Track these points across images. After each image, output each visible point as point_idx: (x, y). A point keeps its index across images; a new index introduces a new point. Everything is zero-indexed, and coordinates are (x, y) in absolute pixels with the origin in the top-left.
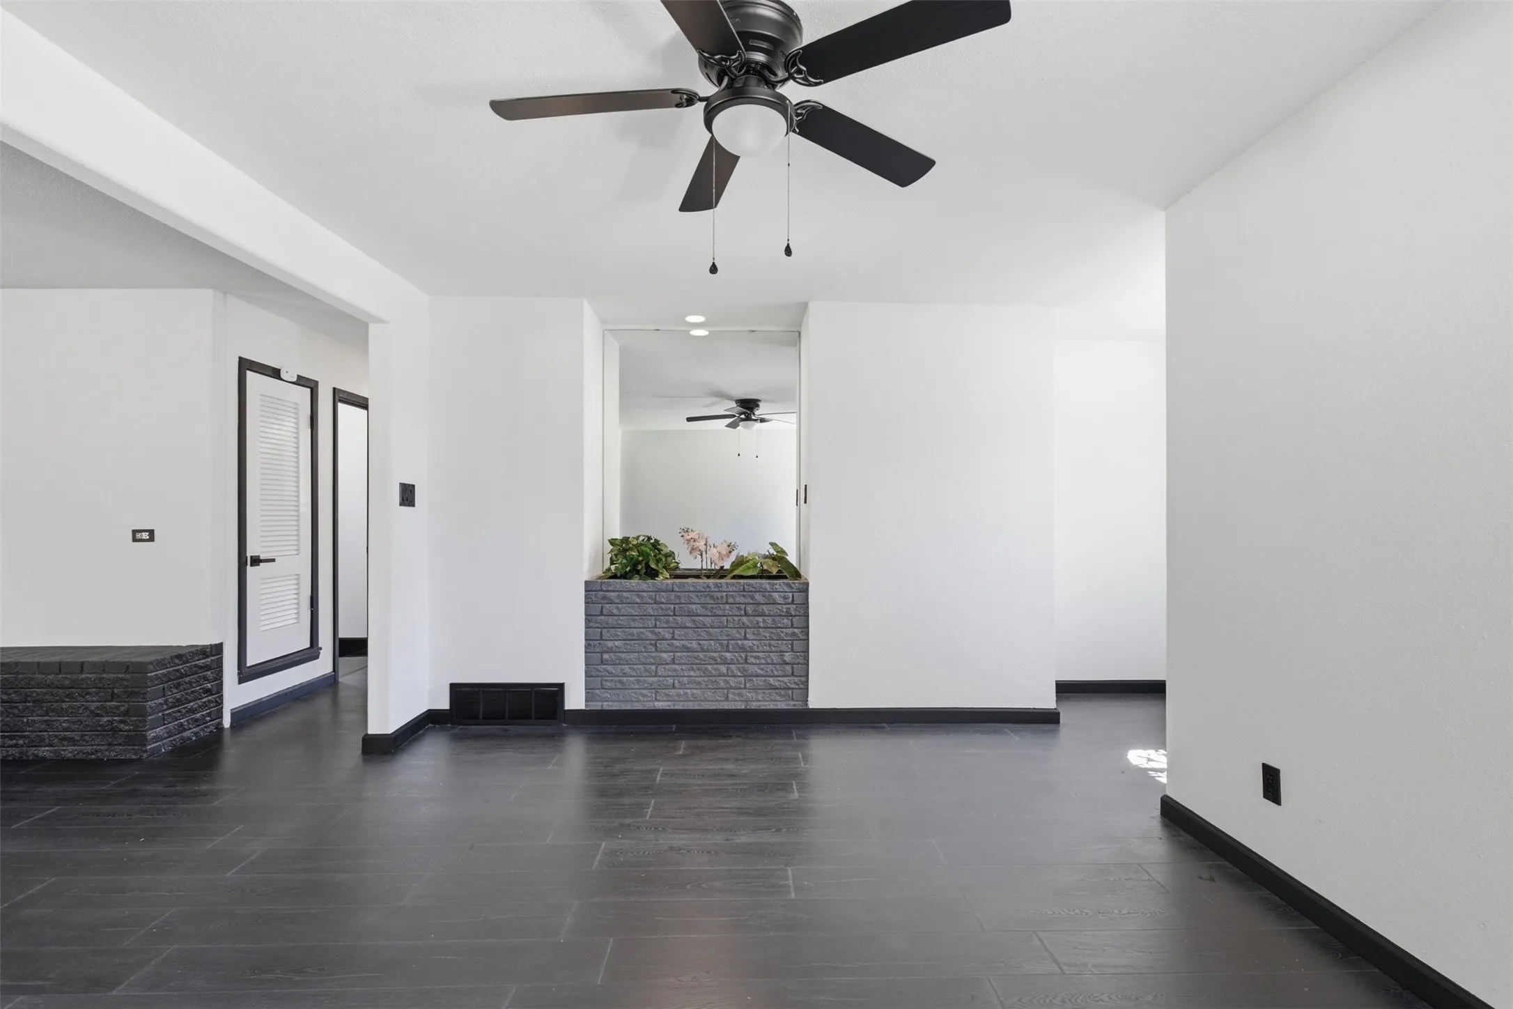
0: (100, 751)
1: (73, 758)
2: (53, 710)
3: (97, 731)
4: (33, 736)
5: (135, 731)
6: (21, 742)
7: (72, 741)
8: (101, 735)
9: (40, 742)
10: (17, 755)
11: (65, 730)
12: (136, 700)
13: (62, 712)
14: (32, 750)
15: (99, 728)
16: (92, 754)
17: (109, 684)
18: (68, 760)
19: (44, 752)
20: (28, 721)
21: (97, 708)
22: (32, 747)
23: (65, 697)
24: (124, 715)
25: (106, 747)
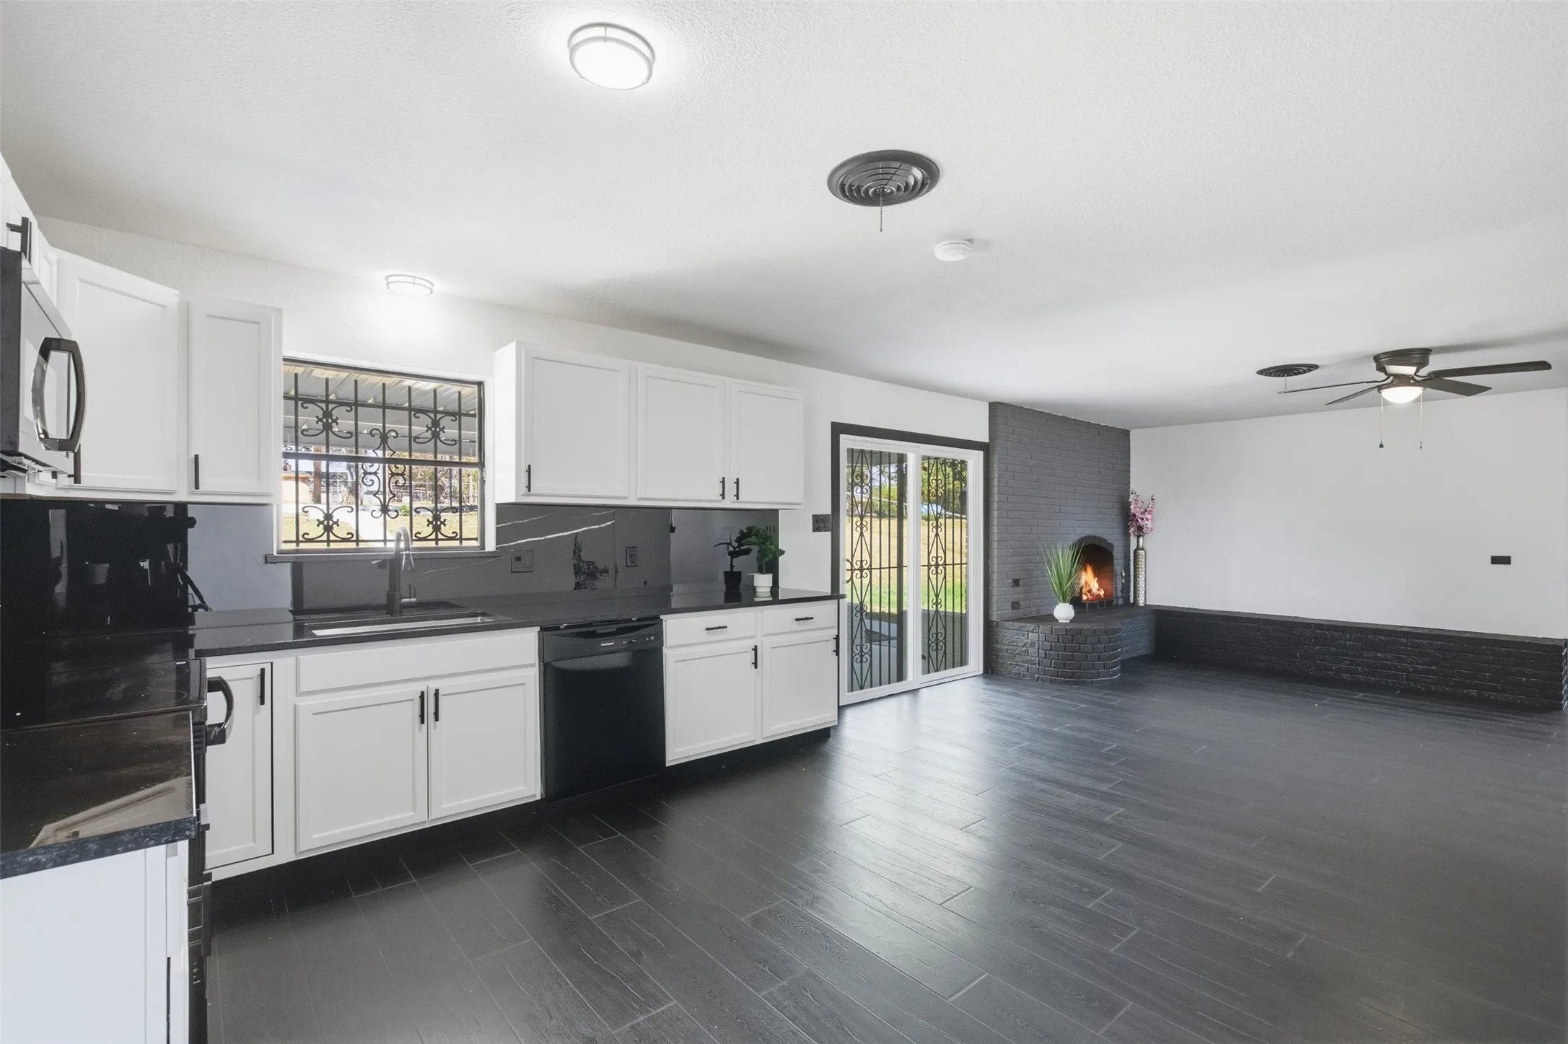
3: (1517, 686)
4: (1462, 681)
5: (1551, 690)
6: (1452, 684)
7: (1494, 689)
8: (1520, 688)
9: (1468, 686)
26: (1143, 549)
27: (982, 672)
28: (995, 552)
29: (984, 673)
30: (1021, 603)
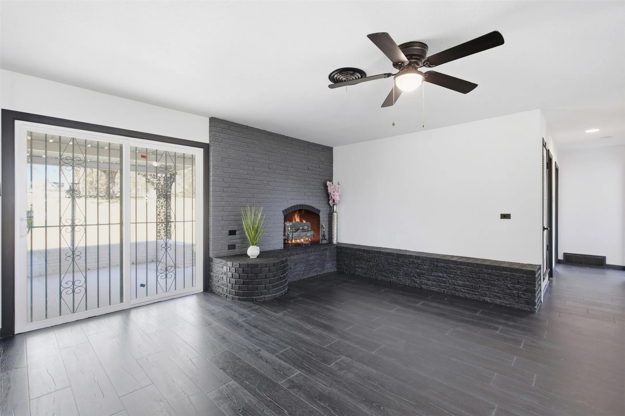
0: (513, 304)
1: (500, 304)
2: (491, 284)
3: (511, 296)
4: (482, 292)
5: (530, 299)
6: (477, 293)
7: (499, 298)
8: (513, 298)
9: (486, 295)
10: (476, 298)
11: (496, 292)
12: (529, 286)
13: (495, 285)
14: (482, 297)
15: (512, 295)
16: (509, 304)
17: (516, 278)
18: (498, 304)
19: (487, 299)
20: (480, 286)
21: (511, 286)
22: (482, 296)
23: (496, 279)
24: (524, 292)
25: (515, 303)
26: (336, 212)
27: (203, 291)
28: (211, 213)
29: (204, 291)
30: (236, 245)
